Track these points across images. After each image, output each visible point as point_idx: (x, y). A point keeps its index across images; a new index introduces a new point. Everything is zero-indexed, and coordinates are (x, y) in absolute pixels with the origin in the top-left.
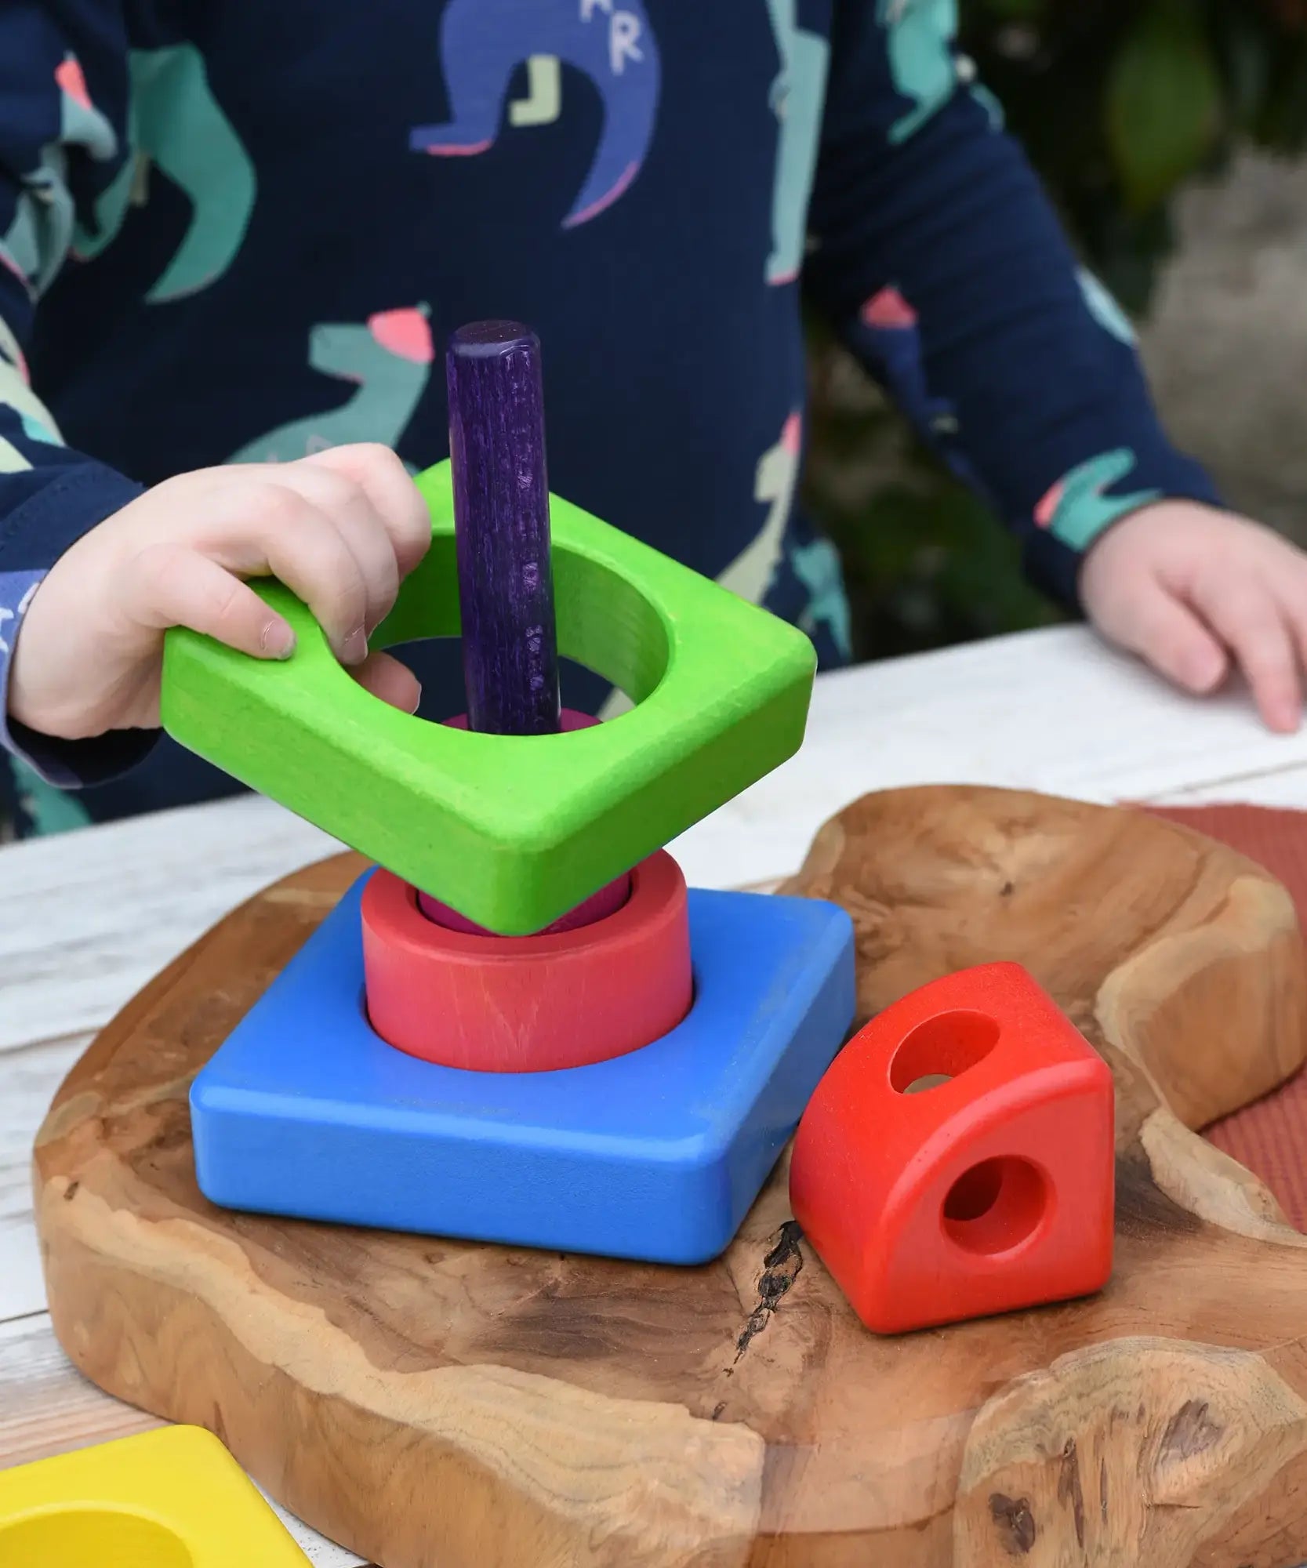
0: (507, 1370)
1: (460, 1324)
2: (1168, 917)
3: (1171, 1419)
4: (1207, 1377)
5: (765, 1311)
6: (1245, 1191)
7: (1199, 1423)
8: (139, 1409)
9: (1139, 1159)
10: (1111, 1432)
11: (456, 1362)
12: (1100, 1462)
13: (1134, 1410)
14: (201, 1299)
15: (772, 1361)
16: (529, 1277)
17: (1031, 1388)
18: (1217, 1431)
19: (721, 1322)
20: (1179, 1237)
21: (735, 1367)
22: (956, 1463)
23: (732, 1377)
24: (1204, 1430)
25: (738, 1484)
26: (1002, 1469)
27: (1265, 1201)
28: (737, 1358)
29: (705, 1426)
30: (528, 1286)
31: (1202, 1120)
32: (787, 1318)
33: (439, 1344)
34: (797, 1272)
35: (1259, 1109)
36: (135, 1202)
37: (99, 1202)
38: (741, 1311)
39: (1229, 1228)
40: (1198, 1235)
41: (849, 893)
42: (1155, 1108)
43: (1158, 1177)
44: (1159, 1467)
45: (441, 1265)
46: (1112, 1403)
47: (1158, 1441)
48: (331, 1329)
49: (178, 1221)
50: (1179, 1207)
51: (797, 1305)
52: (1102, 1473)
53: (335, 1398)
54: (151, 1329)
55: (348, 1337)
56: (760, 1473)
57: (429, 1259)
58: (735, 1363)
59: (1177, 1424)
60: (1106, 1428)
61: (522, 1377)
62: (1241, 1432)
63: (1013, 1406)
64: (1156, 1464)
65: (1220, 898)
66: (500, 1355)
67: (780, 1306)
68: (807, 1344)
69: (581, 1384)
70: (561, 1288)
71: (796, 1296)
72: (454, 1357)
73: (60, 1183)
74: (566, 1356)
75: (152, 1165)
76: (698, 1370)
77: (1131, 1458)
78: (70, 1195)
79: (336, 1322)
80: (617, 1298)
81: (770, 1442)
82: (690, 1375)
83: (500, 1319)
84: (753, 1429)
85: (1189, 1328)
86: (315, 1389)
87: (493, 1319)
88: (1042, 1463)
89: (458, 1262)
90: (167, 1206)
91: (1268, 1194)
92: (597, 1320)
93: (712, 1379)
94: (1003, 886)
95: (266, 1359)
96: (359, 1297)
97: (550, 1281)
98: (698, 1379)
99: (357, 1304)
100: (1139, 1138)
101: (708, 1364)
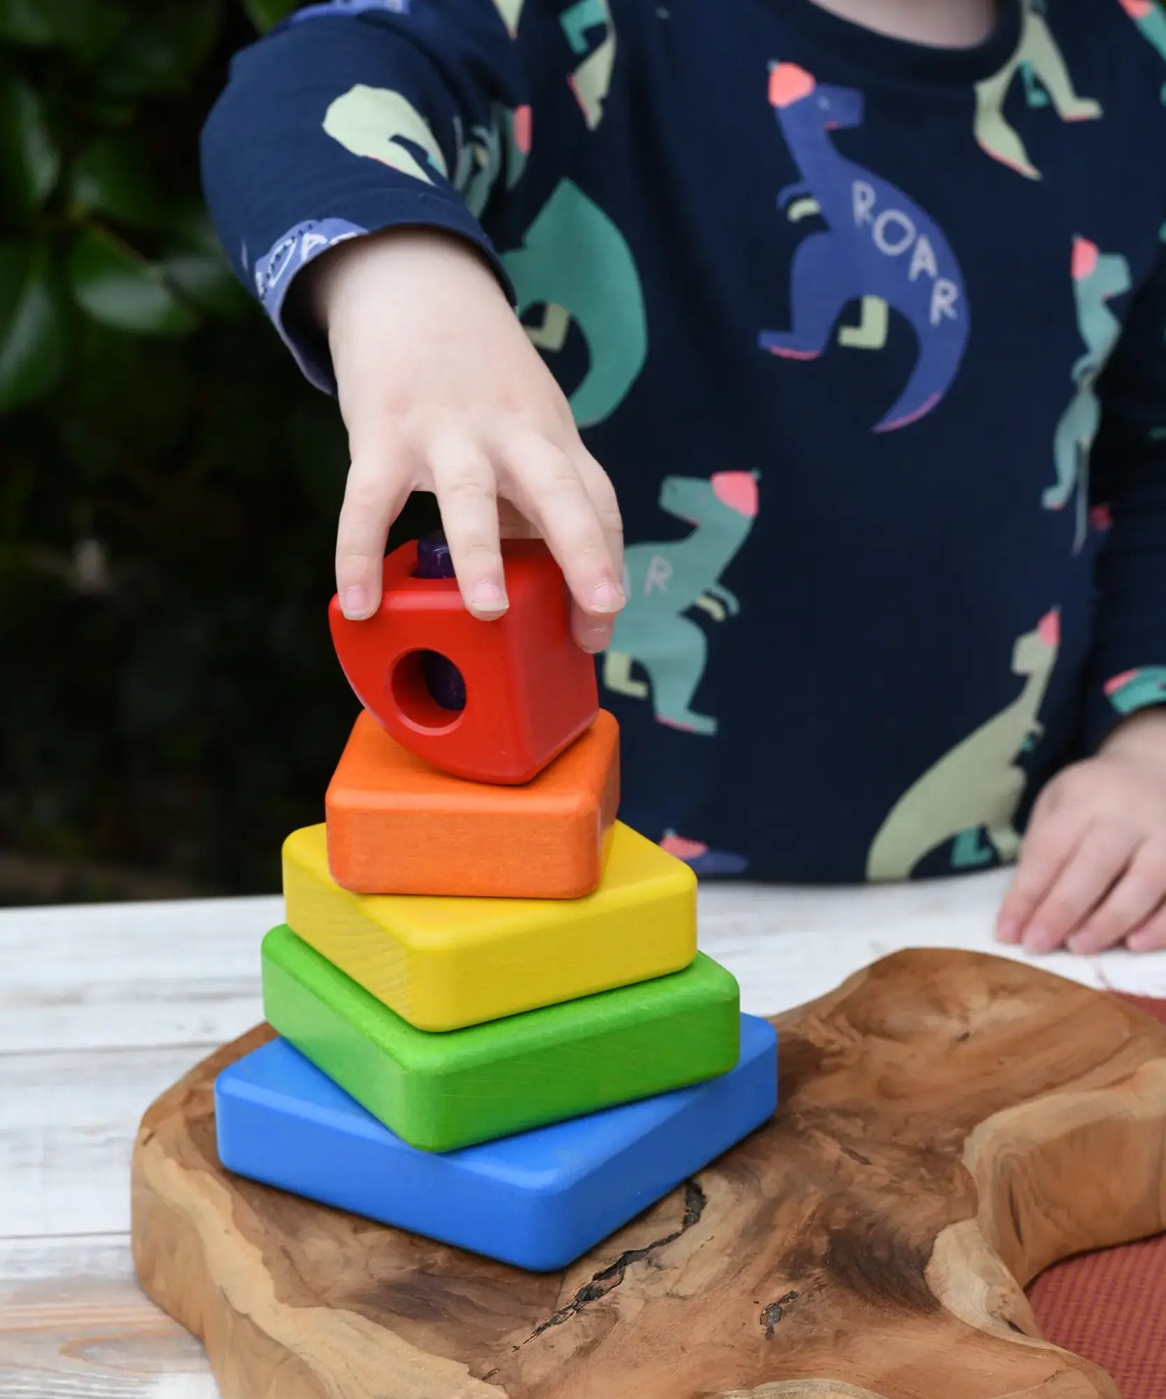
0: (360, 1318)
1: (349, 1279)
2: (1074, 1078)
5: (571, 1311)
6: (991, 1292)
11: (328, 1305)
14: (197, 1232)
15: (552, 1347)
16: (418, 1256)
19: (533, 1312)
20: (915, 1315)
21: (522, 1346)
23: (515, 1352)
28: (528, 1340)
29: (476, 1382)
30: (412, 1261)
32: (583, 1318)
33: (325, 1290)
34: (613, 1287)
36: (180, 1153)
37: (160, 1150)
38: (553, 1308)
39: (959, 1316)
40: (930, 1316)
41: (841, 1021)
42: (967, 1217)
43: (930, 1269)
45: (362, 1236)
48: (261, 1267)
50: (930, 1293)
51: (596, 1311)
53: (247, 1316)
54: (172, 1250)
55: (268, 1274)
57: (355, 1231)
58: (524, 1343)
61: (367, 1324)
65: (1127, 1071)
67: (583, 1310)
68: (585, 1340)
69: (406, 1338)
70: (435, 1268)
71: (601, 1304)
72: (330, 1301)
73: (146, 1133)
74: (409, 1316)
75: (204, 1129)
76: (496, 1343)
78: (146, 1142)
79: (266, 1262)
80: (471, 1282)
82: (486, 1345)
83: (380, 1281)
84: (506, 1391)
85: (876, 1381)
86: (238, 1308)
87: (374, 1280)
89: (373, 1237)
90: (197, 1158)
92: (447, 1295)
93: (502, 1351)
94: (963, 1033)
96: (289, 1248)
97: (431, 1262)
98: (490, 1350)
99: (286, 1253)
100: (935, 1238)
101: (503, 1341)
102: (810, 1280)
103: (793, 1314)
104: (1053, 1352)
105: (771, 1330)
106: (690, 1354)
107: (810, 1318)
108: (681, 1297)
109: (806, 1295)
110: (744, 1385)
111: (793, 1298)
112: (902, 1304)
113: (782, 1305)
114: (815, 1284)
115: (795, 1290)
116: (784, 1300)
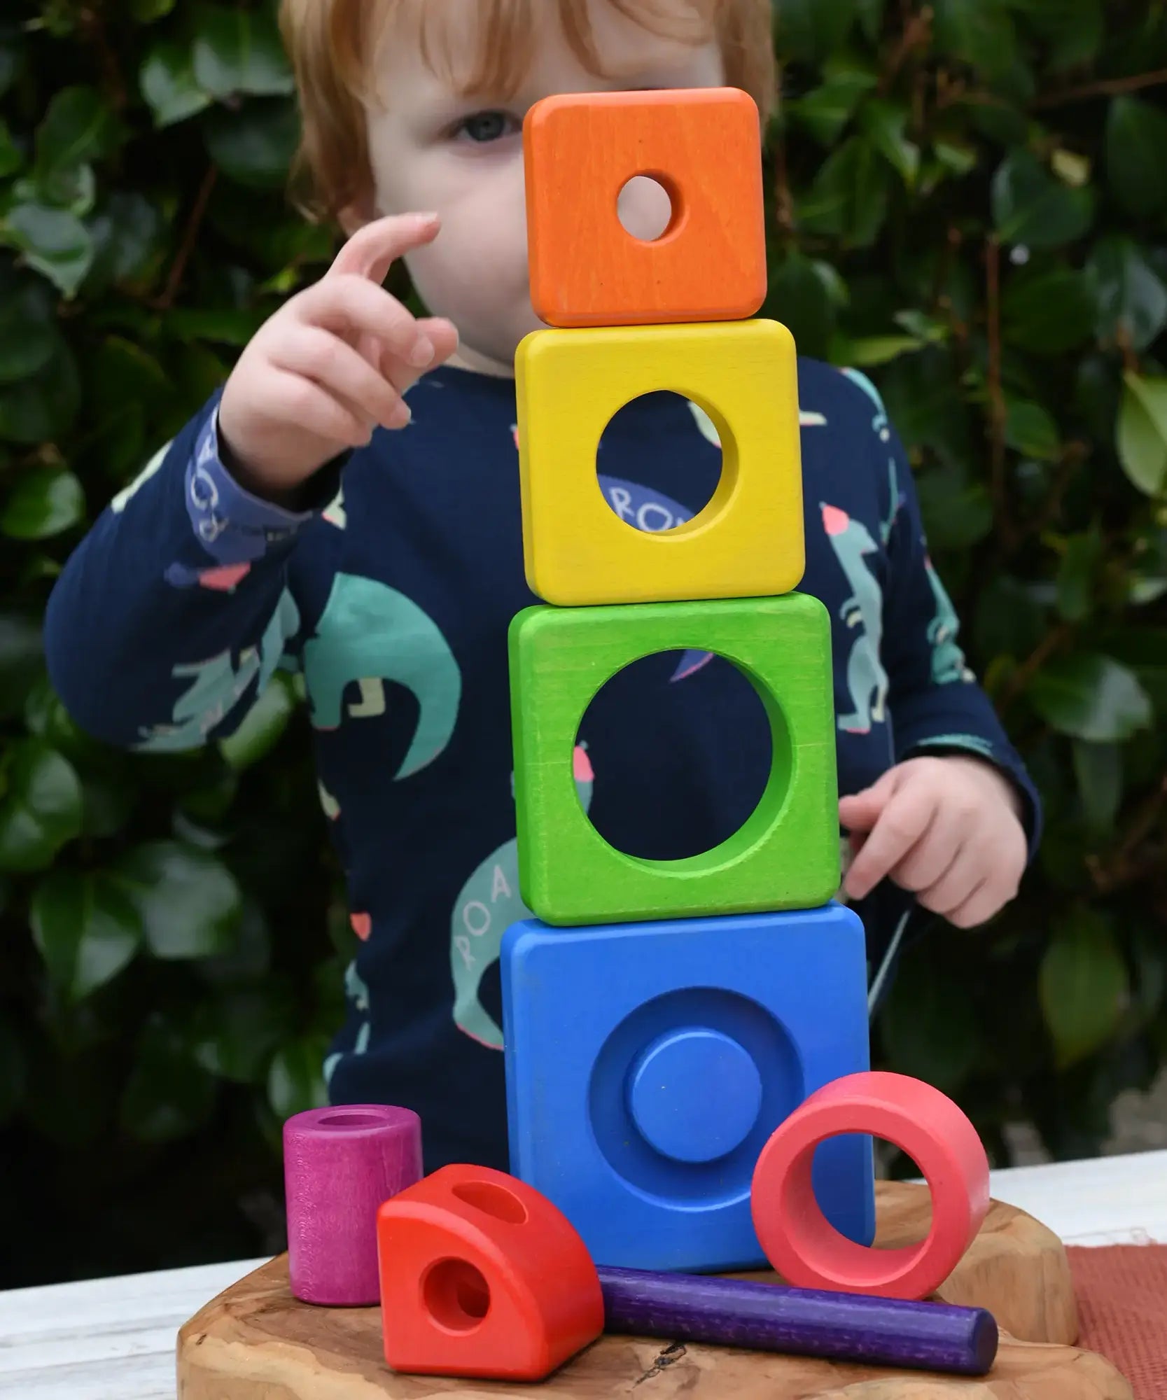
5: (657, 1370)
14: (283, 1386)
15: (658, 1387)
19: (626, 1373)
21: (632, 1390)
28: (634, 1386)
32: (671, 1372)
34: (682, 1356)
36: (243, 1338)
37: (220, 1341)
38: (640, 1370)
48: (366, 1382)
49: (271, 1343)
51: (678, 1368)
55: (377, 1385)
58: (633, 1388)
65: (1004, 1221)
67: (667, 1369)
68: (683, 1381)
71: (679, 1364)
72: (447, 1388)
73: (196, 1338)
75: (257, 1320)
76: (606, 1391)
78: (199, 1343)
79: (369, 1378)
82: (601, 1393)
90: (262, 1335)
93: (617, 1394)
98: (607, 1394)
101: (615, 1389)
104: (1068, 1348)
106: (776, 1379)
110: (834, 1389)
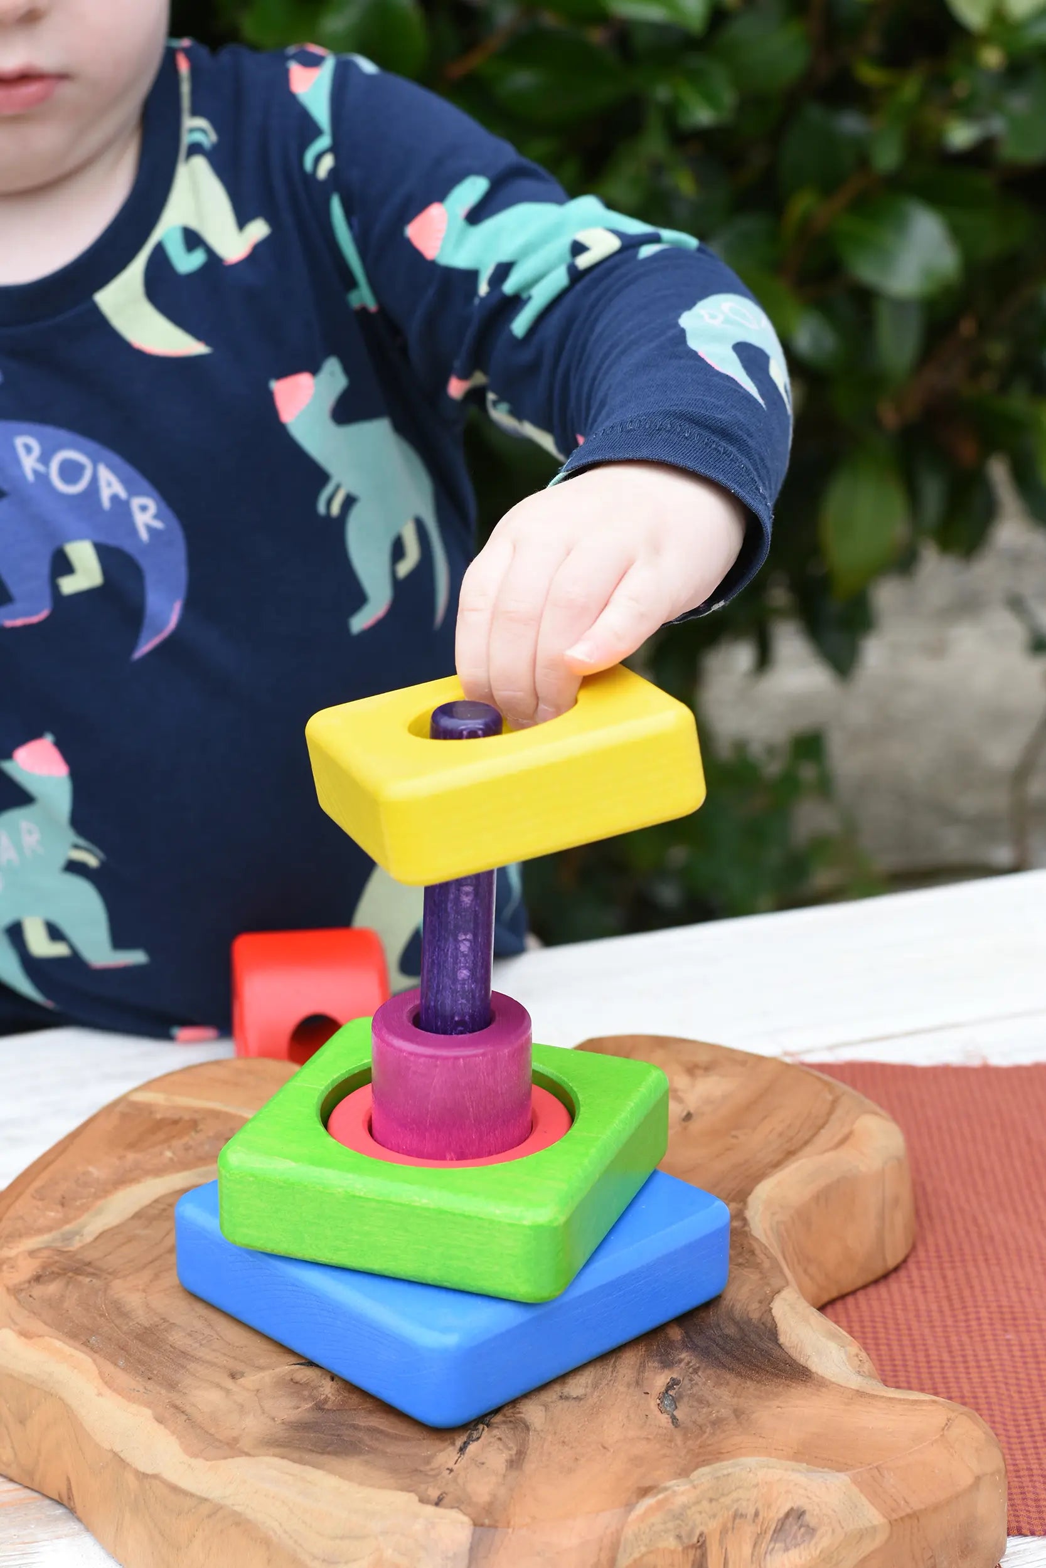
0: (284, 1461)
1: (253, 1425)
2: (806, 1143)
3: (779, 1520)
4: (806, 1490)
5: (481, 1426)
6: (846, 1352)
7: (799, 1524)
8: (11, 1480)
9: (769, 1325)
10: (733, 1528)
11: (247, 1454)
12: (724, 1551)
13: (752, 1511)
14: (60, 1398)
15: (483, 1464)
16: (306, 1393)
17: (674, 1492)
18: (811, 1531)
20: (794, 1385)
21: (455, 1467)
22: (615, 1546)
23: (452, 1474)
24: (803, 1530)
25: (450, 1554)
26: (651, 1552)
27: (861, 1361)
28: (457, 1460)
29: (430, 1509)
30: (305, 1400)
31: (825, 1298)
32: (497, 1432)
33: (236, 1440)
35: (872, 1291)
36: (15, 1323)
39: (833, 1380)
40: (809, 1384)
42: (784, 1287)
43: (782, 1339)
44: (768, 1557)
45: (242, 1381)
46: (735, 1507)
47: (769, 1536)
48: (156, 1424)
49: (47, 1338)
50: (795, 1361)
51: (505, 1422)
52: (725, 1558)
53: (155, 1477)
54: (22, 1422)
55: (167, 1432)
56: (468, 1546)
57: (233, 1376)
58: (455, 1464)
59: (783, 1524)
60: (730, 1525)
61: (296, 1468)
62: (830, 1532)
63: (660, 1505)
64: (766, 1553)
65: (845, 1130)
66: (278, 1451)
67: (492, 1423)
68: (510, 1452)
69: (342, 1476)
70: (330, 1403)
71: (505, 1416)
72: (246, 1450)
74: (329, 1453)
75: (30, 1296)
76: (428, 1468)
77: (747, 1549)
79: (160, 1420)
80: (371, 1412)
81: (477, 1524)
82: (421, 1471)
83: (283, 1423)
84: (465, 1514)
85: (795, 1453)
86: (142, 1469)
87: (277, 1423)
88: (680, 1549)
89: (253, 1379)
90: (37, 1326)
91: (863, 1354)
92: (356, 1427)
93: (438, 1475)
94: (685, 1114)
95: (106, 1446)
96: (178, 1402)
97: (323, 1397)
98: (426, 1475)
99: (176, 1407)
100: (771, 1309)
101: (435, 1464)
102: (682, 1365)
103: (686, 1399)
104: (934, 1402)
105: (674, 1419)
106: (614, 1452)
107: (701, 1401)
108: (574, 1398)
109: (687, 1379)
110: (680, 1474)
111: (677, 1384)
112: (777, 1376)
113: (671, 1393)
114: (689, 1368)
115: (675, 1376)
116: (669, 1387)
